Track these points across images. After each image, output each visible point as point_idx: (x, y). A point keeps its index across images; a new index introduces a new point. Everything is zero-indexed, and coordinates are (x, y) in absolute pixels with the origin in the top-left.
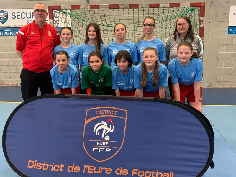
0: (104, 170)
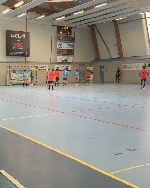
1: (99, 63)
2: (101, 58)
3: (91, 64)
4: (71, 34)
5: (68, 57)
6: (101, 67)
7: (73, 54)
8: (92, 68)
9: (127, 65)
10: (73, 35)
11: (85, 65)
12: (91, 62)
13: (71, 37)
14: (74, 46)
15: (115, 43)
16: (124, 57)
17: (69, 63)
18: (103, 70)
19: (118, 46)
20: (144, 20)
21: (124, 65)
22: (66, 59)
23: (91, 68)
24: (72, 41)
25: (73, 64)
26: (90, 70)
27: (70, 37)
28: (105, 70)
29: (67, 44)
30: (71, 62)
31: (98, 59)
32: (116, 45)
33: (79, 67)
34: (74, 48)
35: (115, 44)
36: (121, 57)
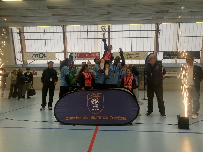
0: (98, 118)
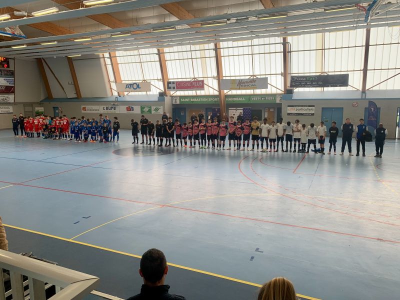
1: (51, 103)
2: (54, 97)
3: (40, 104)
4: (8, 67)
5: (7, 96)
6: (54, 107)
7: (13, 92)
8: (43, 108)
9: (87, 107)
10: (12, 68)
11: (32, 106)
12: (41, 102)
13: (10, 71)
14: (14, 82)
15: (71, 81)
16: (82, 97)
17: (9, 104)
18: (57, 111)
19: (75, 84)
20: (102, 60)
21: (83, 106)
22: (4, 98)
23: (41, 109)
24: (11, 75)
25: (15, 104)
26: (40, 111)
27: (7, 71)
28: (60, 111)
29: (4, 80)
30: (13, 101)
31: (49, 97)
32: (72, 84)
33: (24, 108)
34: (14, 84)
35: (70, 83)
36: (79, 98)
